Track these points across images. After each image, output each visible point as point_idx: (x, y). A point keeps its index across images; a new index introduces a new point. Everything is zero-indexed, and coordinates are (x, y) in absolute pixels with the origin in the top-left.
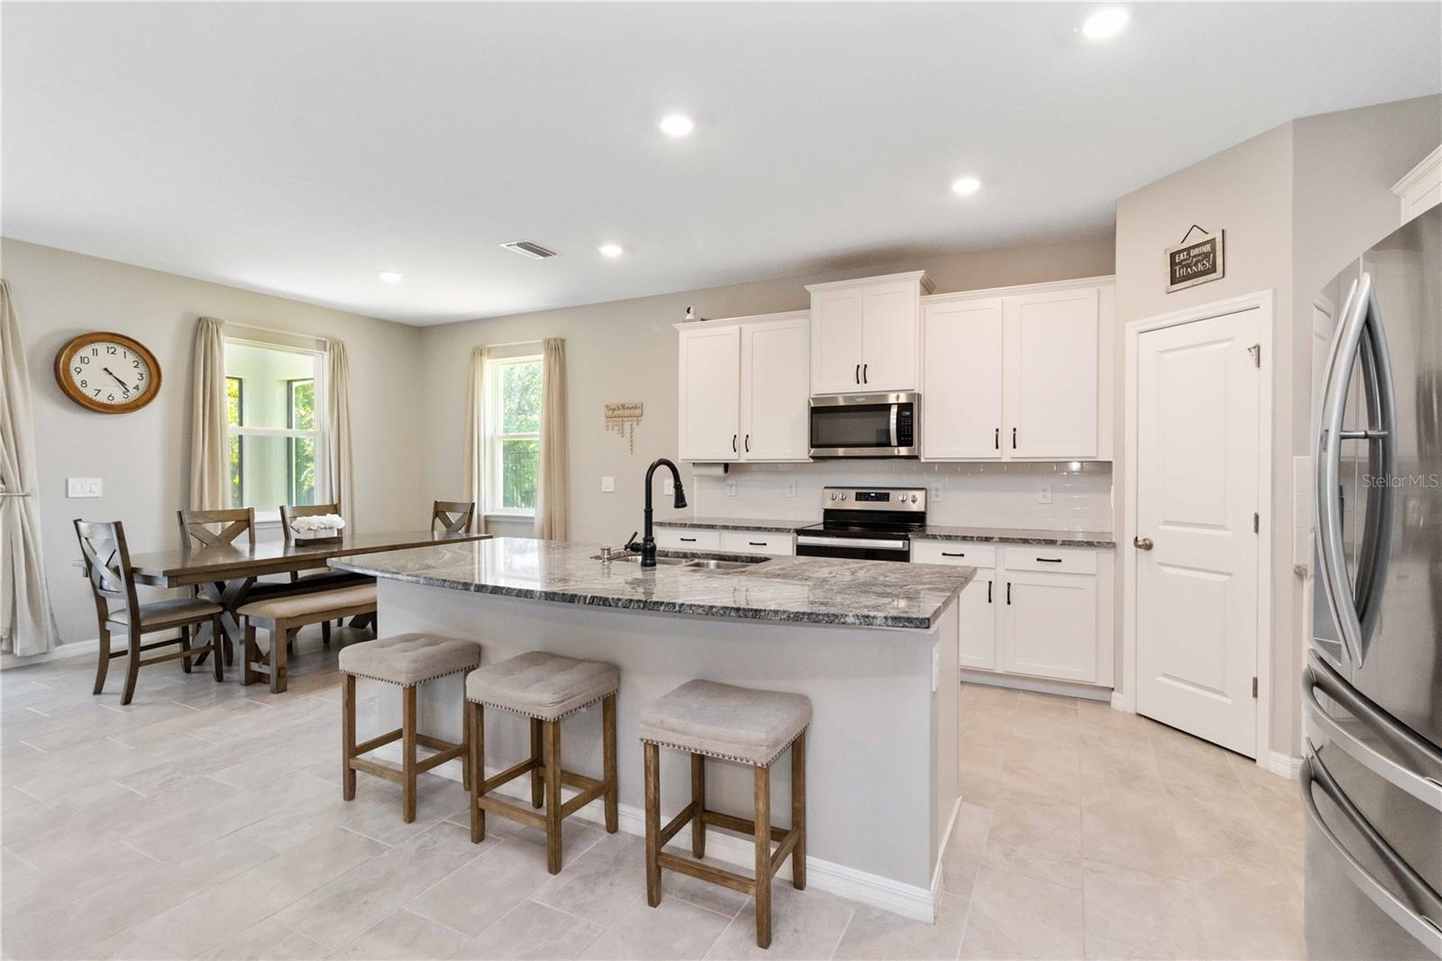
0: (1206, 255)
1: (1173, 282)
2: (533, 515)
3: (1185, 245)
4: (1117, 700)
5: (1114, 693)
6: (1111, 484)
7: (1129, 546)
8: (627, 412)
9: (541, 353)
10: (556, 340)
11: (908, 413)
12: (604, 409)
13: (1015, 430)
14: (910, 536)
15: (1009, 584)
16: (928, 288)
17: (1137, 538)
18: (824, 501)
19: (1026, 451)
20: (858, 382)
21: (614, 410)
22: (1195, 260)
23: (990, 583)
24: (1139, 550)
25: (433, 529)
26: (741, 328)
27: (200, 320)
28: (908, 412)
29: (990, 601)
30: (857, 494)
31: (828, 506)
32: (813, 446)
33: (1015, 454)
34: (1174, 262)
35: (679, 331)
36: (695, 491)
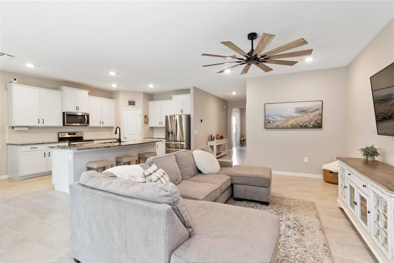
0: (133, 103)
1: (129, 104)
3: (131, 101)
11: (88, 117)
20: (76, 110)
26: (40, 90)
30: (68, 134)
31: (60, 137)
32: (67, 123)
33: (103, 125)
34: (129, 102)
35: (12, 85)
36: (7, 135)
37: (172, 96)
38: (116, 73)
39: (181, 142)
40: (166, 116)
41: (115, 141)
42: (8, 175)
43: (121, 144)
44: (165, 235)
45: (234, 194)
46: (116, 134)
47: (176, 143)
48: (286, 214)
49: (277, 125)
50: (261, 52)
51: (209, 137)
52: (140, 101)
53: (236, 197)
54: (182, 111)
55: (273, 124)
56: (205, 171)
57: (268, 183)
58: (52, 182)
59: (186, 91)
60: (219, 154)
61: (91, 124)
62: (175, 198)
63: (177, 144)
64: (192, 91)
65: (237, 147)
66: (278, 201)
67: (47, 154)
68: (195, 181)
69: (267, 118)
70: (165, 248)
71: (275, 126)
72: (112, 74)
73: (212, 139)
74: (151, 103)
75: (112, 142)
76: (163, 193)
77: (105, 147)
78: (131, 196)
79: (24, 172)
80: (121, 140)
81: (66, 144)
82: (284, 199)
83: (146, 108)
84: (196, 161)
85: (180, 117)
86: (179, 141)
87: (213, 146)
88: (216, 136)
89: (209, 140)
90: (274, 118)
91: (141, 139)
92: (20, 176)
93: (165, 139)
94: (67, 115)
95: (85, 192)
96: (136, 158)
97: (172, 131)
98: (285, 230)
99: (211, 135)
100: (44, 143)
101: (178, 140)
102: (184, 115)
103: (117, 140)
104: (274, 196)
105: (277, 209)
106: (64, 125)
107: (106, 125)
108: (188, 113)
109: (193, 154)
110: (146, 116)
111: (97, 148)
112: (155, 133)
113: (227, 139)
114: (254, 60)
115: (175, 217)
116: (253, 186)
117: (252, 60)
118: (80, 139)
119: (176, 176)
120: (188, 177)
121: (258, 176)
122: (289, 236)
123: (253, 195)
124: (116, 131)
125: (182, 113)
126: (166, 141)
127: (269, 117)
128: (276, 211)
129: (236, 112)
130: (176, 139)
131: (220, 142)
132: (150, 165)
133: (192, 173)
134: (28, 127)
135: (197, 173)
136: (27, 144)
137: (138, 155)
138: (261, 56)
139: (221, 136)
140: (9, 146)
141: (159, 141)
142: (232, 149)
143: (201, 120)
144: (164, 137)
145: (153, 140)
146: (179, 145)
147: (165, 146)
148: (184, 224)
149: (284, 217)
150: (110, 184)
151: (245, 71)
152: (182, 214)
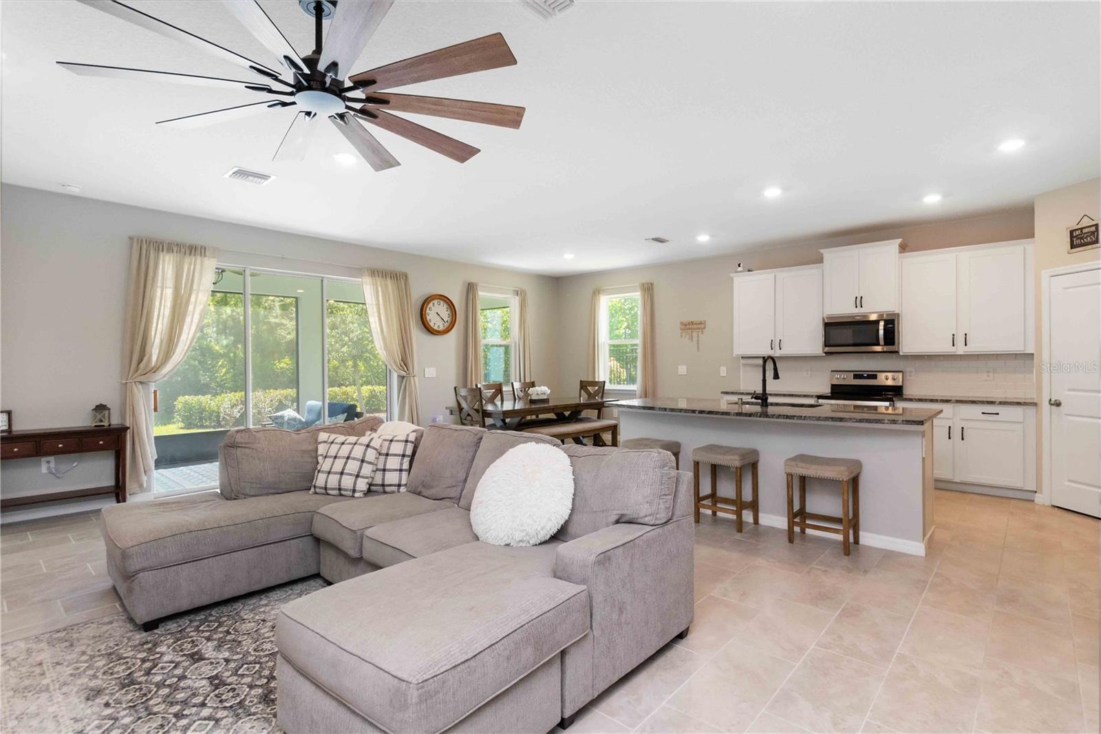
0: (1093, 233)
1: (1073, 246)
2: (635, 389)
3: (1079, 227)
4: (1039, 499)
5: (1037, 494)
6: (1033, 367)
7: (1045, 405)
8: (695, 326)
9: (636, 291)
10: (648, 284)
11: (891, 326)
12: (679, 324)
13: (966, 334)
14: (894, 399)
15: (963, 428)
16: (903, 248)
17: (1050, 400)
18: (832, 379)
19: (974, 347)
20: (856, 307)
21: (686, 325)
22: (1086, 235)
23: (950, 427)
24: (1052, 407)
25: (580, 396)
26: (775, 276)
27: (469, 284)
28: (891, 324)
29: (950, 438)
30: (854, 375)
31: (833, 383)
32: (826, 346)
33: (967, 349)
34: (1072, 237)
35: (733, 278)
36: (741, 374)
94: (828, 324)
106: (824, 350)
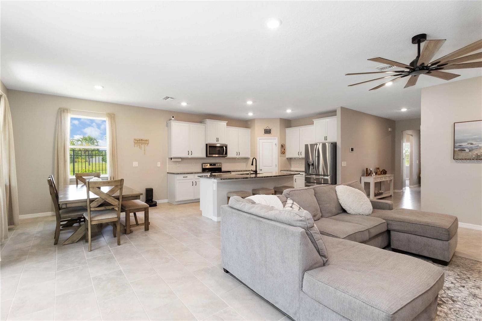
0: (269, 131)
1: (265, 133)
3: (266, 129)
8: (143, 142)
10: (111, 113)
11: (226, 148)
12: (133, 140)
13: (239, 152)
20: (217, 141)
21: (138, 141)
26: (189, 125)
30: (210, 164)
31: (203, 167)
32: (209, 154)
33: (239, 156)
34: (265, 131)
35: (171, 122)
36: (168, 165)
37: (313, 120)
38: (253, 102)
39: (325, 177)
40: (305, 145)
41: (252, 172)
42: (167, 200)
43: (257, 176)
44: (299, 254)
45: (391, 244)
46: (253, 165)
47: (317, 177)
48: (475, 281)
49: (479, 154)
50: (431, 59)
51: (363, 171)
52: (276, 129)
53: (395, 248)
54: (326, 138)
55: (470, 153)
56: (351, 211)
57: (446, 234)
58: (199, 209)
59: (331, 113)
60: (380, 195)
61: (229, 155)
62: (309, 223)
63: (320, 178)
64: (339, 113)
65: (412, 186)
66: (466, 264)
67: (194, 184)
68: (337, 220)
69: (457, 145)
70: (299, 266)
71: (474, 156)
72: (250, 103)
73: (368, 173)
74: (288, 130)
75: (248, 174)
76: (298, 218)
77: (243, 178)
78: (270, 218)
79: (179, 197)
80: (257, 172)
81: (209, 174)
82: (478, 263)
83: (283, 136)
84: (339, 197)
85: (324, 145)
86: (323, 174)
87: (370, 183)
88: (374, 169)
89: (363, 175)
90: (472, 144)
91: (277, 171)
92: (176, 201)
93: (304, 172)
94: (210, 146)
95: (233, 213)
96: (272, 191)
97: (313, 163)
98: (467, 298)
99: (367, 169)
100: (192, 173)
101: (320, 174)
102: (329, 143)
103: (253, 172)
104: (460, 257)
105: (461, 272)
106: (207, 156)
107: (242, 155)
108: (334, 140)
109: (336, 189)
110: (283, 145)
111: (237, 179)
112: (292, 165)
113: (394, 175)
114: (420, 70)
115: (308, 241)
116: (422, 236)
117: (417, 70)
118: (219, 170)
119: (314, 212)
120: (329, 215)
121: (429, 224)
122: (471, 305)
123: (421, 248)
124: (253, 162)
125: (326, 141)
126: (306, 174)
127: (462, 142)
128: (458, 275)
129: (411, 136)
130: (317, 172)
131: (380, 177)
132: (287, 197)
133: (334, 211)
134: (181, 158)
135: (341, 212)
136: (181, 174)
137: (275, 188)
138: (432, 63)
139: (383, 170)
140: (168, 174)
141: (298, 174)
142: (402, 189)
143: (351, 148)
144: (304, 169)
145: (291, 173)
146: (322, 180)
147: (304, 180)
148: (318, 252)
149: (469, 283)
150: (252, 207)
151: (412, 83)
152: (316, 241)
